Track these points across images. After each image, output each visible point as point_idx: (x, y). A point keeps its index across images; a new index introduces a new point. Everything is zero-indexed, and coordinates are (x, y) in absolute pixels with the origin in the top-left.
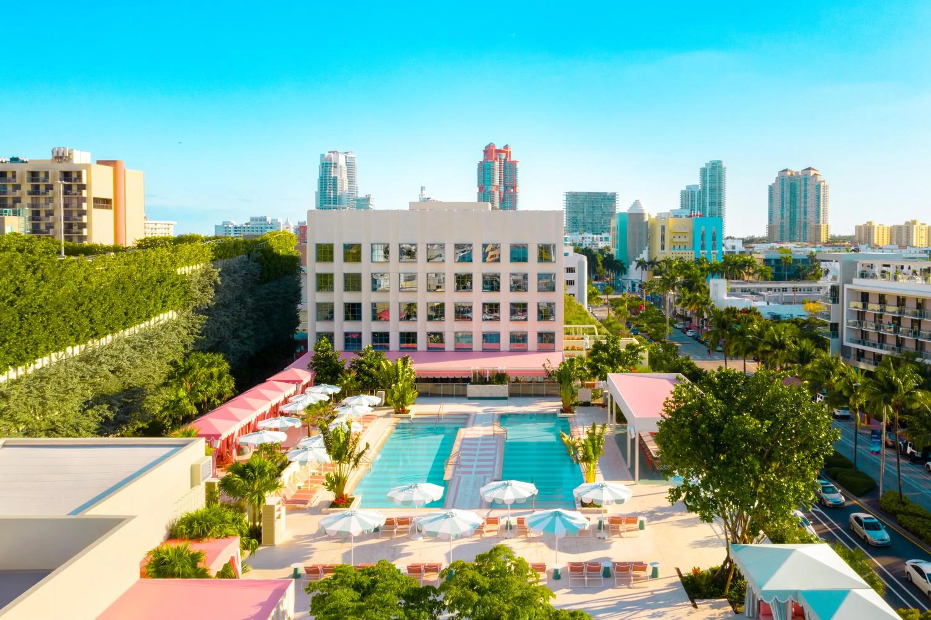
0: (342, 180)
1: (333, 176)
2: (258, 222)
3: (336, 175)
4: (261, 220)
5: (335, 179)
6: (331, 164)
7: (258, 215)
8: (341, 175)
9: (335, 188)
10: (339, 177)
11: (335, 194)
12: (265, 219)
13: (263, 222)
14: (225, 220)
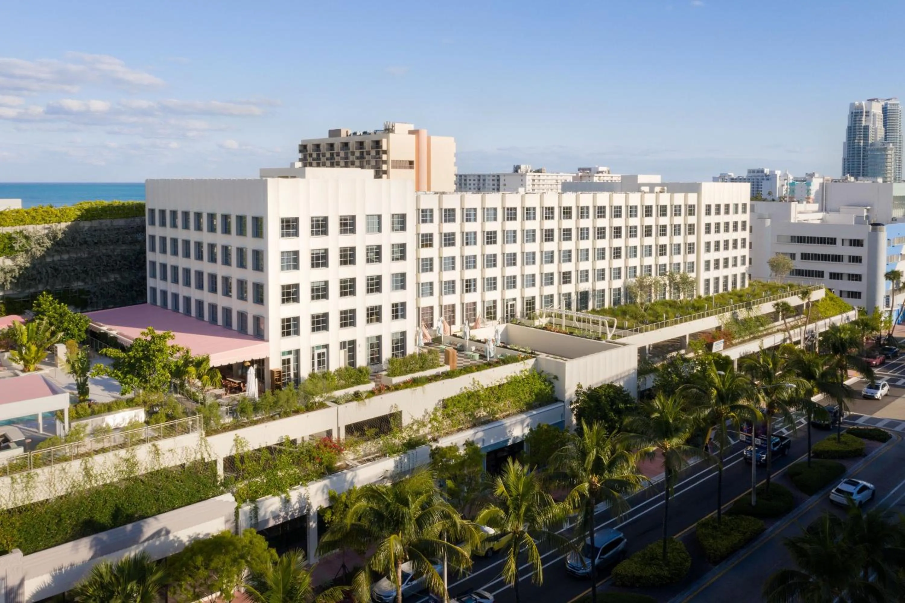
0: (876, 130)
1: (863, 124)
2: (756, 174)
3: (867, 124)
4: (758, 172)
5: (866, 128)
6: (862, 112)
7: (756, 167)
8: (874, 124)
9: (866, 137)
10: (871, 125)
11: (866, 145)
12: (762, 171)
13: (760, 174)
14: (722, 172)
